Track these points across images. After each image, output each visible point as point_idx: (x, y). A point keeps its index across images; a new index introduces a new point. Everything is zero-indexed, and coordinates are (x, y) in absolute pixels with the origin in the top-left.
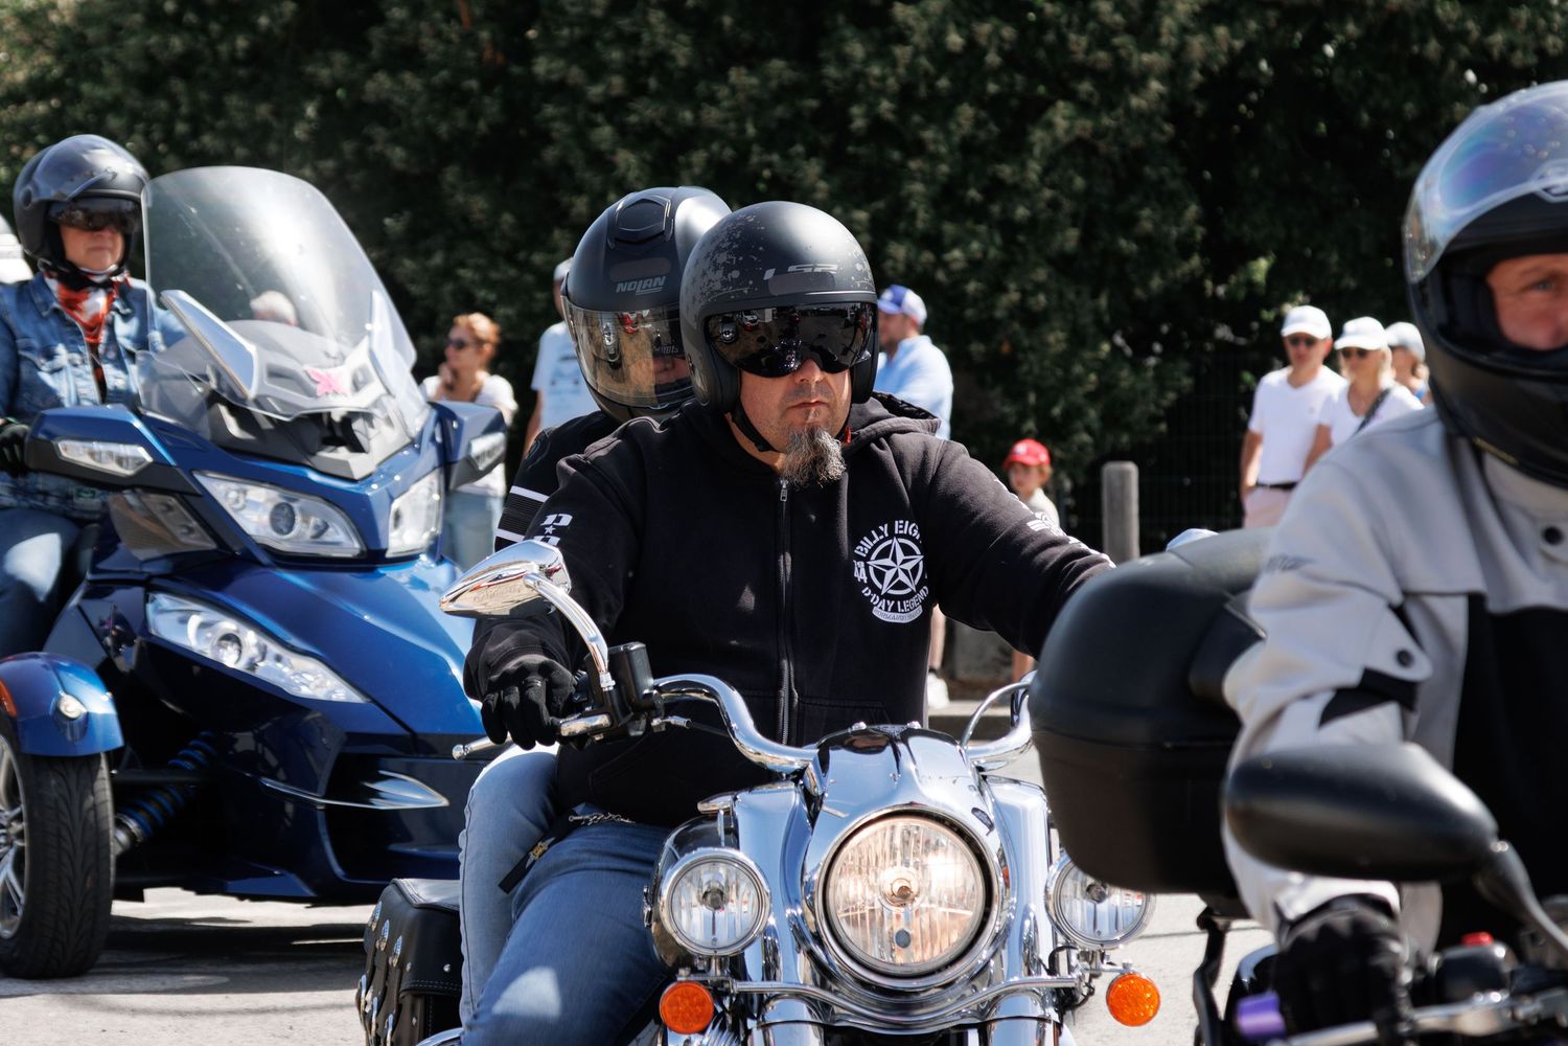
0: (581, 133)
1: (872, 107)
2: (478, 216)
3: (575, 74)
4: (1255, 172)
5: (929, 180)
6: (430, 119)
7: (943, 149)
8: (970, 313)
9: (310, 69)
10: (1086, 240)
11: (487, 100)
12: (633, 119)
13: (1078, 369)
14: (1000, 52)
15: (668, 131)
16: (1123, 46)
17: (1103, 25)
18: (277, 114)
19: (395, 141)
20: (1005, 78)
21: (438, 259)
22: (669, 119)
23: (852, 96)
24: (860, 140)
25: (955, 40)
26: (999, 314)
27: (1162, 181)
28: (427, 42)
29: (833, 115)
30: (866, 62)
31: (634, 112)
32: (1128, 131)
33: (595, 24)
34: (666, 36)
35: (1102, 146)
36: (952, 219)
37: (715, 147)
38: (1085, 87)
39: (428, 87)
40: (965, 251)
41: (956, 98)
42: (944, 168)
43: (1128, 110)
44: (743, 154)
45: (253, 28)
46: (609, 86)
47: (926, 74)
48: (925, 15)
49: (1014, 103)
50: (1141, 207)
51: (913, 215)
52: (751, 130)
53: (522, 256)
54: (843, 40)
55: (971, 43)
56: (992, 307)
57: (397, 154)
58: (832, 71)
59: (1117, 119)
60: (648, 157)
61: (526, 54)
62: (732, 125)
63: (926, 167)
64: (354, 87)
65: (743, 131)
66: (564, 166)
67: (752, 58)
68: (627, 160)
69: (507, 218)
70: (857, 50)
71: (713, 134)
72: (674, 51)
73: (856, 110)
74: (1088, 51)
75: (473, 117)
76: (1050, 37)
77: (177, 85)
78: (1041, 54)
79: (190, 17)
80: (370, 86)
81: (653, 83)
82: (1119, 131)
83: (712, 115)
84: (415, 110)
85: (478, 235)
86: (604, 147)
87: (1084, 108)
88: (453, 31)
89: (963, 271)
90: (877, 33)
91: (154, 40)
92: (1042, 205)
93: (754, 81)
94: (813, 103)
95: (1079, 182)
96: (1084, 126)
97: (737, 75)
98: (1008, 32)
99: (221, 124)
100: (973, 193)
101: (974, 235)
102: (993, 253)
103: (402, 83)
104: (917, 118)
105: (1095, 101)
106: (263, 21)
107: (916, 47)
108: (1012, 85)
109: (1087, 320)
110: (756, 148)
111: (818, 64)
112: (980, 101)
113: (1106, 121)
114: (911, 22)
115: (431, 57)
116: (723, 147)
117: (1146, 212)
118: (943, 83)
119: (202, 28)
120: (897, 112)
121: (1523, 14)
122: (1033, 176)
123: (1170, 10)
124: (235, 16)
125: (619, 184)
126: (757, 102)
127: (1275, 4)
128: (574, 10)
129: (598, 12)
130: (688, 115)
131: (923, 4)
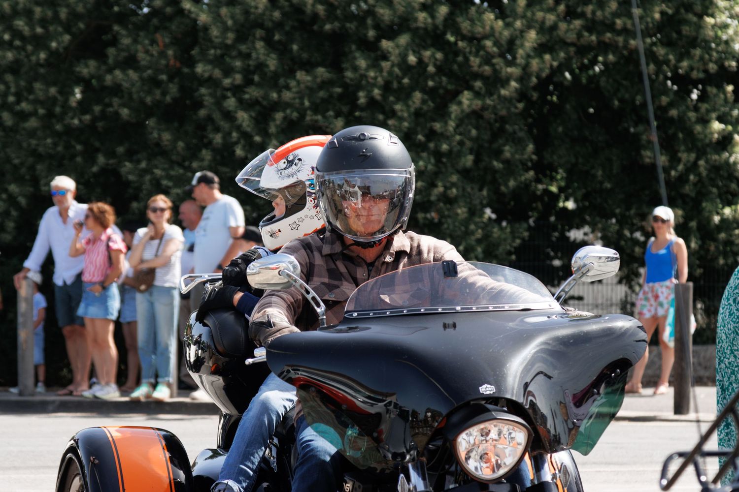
0: (219, 102)
1: (370, 92)
2: (166, 143)
3: (217, 73)
4: (560, 129)
6: (142, 94)
7: (406, 115)
9: (78, 69)
10: (477, 161)
11: (171, 85)
12: (247, 96)
13: (472, 227)
14: (435, 66)
15: (265, 103)
16: (498, 64)
17: (487, 53)
18: (60, 92)
19: (124, 105)
20: (437, 79)
21: (143, 165)
22: (266, 97)
23: (359, 87)
25: (412, 59)
26: (433, 198)
27: (515, 132)
28: (141, 55)
29: (349, 97)
30: (367, 69)
31: (247, 93)
32: (499, 107)
33: (227, 47)
34: (264, 54)
35: (487, 115)
37: (288, 111)
38: (478, 84)
39: (142, 79)
41: (412, 88)
42: (406, 124)
43: (499, 96)
44: (302, 116)
45: (47, 48)
46: (234, 79)
47: (397, 76)
48: (397, 46)
49: (441, 91)
50: (505, 145)
52: (307, 103)
53: (187, 164)
54: (355, 58)
55: (420, 61)
56: (429, 195)
58: (349, 74)
59: (493, 101)
60: (253, 114)
61: (191, 63)
62: (297, 101)
63: (396, 123)
64: (100, 79)
65: (302, 104)
66: (209, 119)
67: (309, 66)
68: (242, 116)
69: (181, 144)
70: (362, 63)
71: (286, 105)
72: (268, 62)
73: (361, 94)
74: (480, 66)
75: (164, 94)
76: (460, 59)
77: (9, 77)
78: (455, 67)
79: (17, 43)
80: (108, 78)
81: (256, 78)
82: (494, 107)
83: (287, 95)
84: (134, 90)
85: (164, 153)
86: (231, 109)
87: (477, 94)
88: (154, 50)
90: (373, 55)
92: (455, 143)
93: (309, 78)
94: (338, 90)
95: (474, 132)
96: (478, 103)
97: (300, 75)
98: (439, 56)
99: (31, 97)
100: (420, 137)
101: (421, 158)
102: (430, 167)
103: (127, 75)
104: (392, 99)
105: (483, 91)
106: (54, 45)
107: (393, 62)
108: (441, 83)
109: (477, 202)
110: (309, 112)
111: (340, 70)
112: (424, 90)
113: (489, 102)
114: (390, 50)
115: (143, 63)
116: (292, 112)
117: (507, 148)
118: (406, 81)
119: (23, 48)
120: (382, 95)
121: (698, 52)
122: (451, 129)
123: (522, 46)
124: (40, 42)
125: (239, 128)
126: (310, 89)
127: (573, 44)
128: (217, 41)
129: (229, 42)
130: (275, 95)
131: (396, 40)
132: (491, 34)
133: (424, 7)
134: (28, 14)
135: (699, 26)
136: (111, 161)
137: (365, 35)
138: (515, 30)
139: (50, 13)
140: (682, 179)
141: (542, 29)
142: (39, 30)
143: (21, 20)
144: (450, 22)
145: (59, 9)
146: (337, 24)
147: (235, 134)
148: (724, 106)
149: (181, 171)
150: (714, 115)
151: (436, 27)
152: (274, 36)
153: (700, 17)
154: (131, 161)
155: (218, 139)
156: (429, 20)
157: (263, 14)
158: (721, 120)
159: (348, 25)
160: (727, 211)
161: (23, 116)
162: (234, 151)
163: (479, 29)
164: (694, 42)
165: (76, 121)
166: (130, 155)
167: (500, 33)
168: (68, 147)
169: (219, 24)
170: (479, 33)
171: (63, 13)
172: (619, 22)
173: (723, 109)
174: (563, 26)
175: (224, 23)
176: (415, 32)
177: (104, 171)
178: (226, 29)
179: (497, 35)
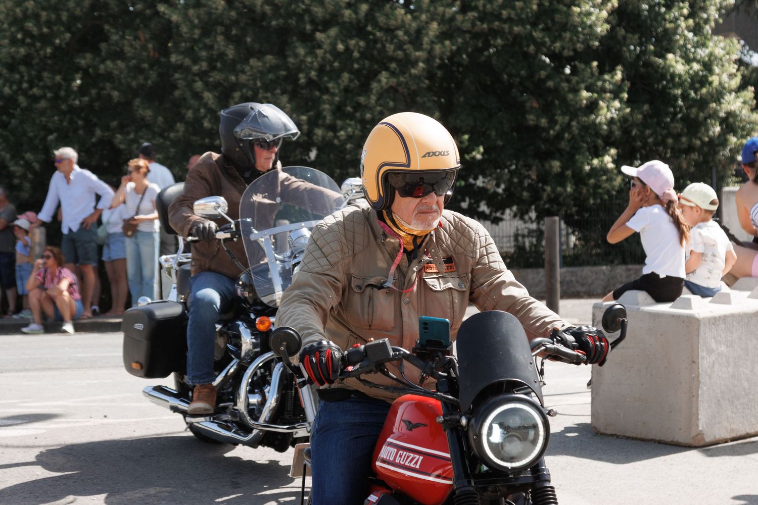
0: (190, 85)
1: (308, 74)
2: (148, 118)
3: (187, 61)
4: (462, 99)
5: (331, 103)
6: (129, 80)
7: (337, 91)
8: (348, 156)
9: (78, 60)
11: (151, 72)
12: (211, 79)
14: (359, 52)
15: (225, 84)
16: (408, 49)
17: (400, 40)
18: (64, 79)
19: (114, 89)
20: (361, 62)
21: (132, 136)
23: (299, 70)
24: (303, 88)
25: (341, 47)
27: (424, 103)
28: (127, 49)
29: (292, 78)
30: (306, 55)
31: (212, 77)
32: (410, 83)
33: (195, 41)
34: (224, 46)
35: (400, 89)
36: (341, 118)
37: (244, 91)
38: (393, 65)
39: (128, 67)
40: (345, 132)
41: (341, 70)
42: (337, 99)
43: (410, 75)
44: (256, 94)
45: (53, 44)
46: (201, 66)
47: (329, 61)
48: (329, 37)
49: (365, 72)
51: (325, 118)
52: (259, 84)
53: (166, 134)
54: (296, 47)
55: (347, 49)
56: (357, 154)
57: (115, 94)
58: (291, 60)
59: (406, 78)
60: (217, 94)
61: (166, 53)
62: (251, 82)
63: (330, 98)
64: (96, 68)
65: (255, 84)
66: (183, 98)
67: (260, 54)
68: (208, 96)
69: (160, 119)
71: (244, 85)
72: (227, 52)
73: (301, 75)
74: (394, 51)
75: (146, 79)
76: (379, 46)
77: (22, 68)
79: (28, 40)
80: (102, 67)
81: (219, 65)
82: (407, 83)
83: (243, 78)
84: (122, 76)
85: (148, 126)
86: (198, 90)
87: (393, 74)
88: (137, 44)
89: (345, 140)
90: (309, 44)
91: (13, 50)
92: (376, 113)
93: (260, 64)
94: (283, 73)
95: (391, 104)
96: (393, 81)
97: (253, 62)
98: (362, 44)
99: (41, 84)
100: (349, 109)
101: (350, 125)
102: (357, 132)
103: (116, 65)
104: (326, 79)
105: (397, 71)
106: (57, 41)
107: (325, 50)
108: (364, 65)
110: (261, 91)
111: (285, 57)
112: (351, 72)
113: (402, 79)
114: (323, 40)
115: (129, 55)
116: (247, 91)
118: (336, 64)
119: (33, 45)
120: (317, 76)
121: (567, 35)
122: (373, 102)
123: (427, 34)
124: (46, 40)
125: (205, 105)
126: (261, 72)
127: (468, 32)
128: (187, 36)
129: (196, 37)
130: (233, 78)
131: (327, 33)
132: (402, 26)
133: (349, 5)
134: (37, 17)
135: (569, 14)
136: (106, 134)
137: (304, 29)
138: (422, 22)
139: (53, 16)
140: (559, 137)
141: (442, 21)
142: (45, 30)
143: (30, 22)
144: (370, 17)
145: (61, 13)
146: (281, 21)
147: (202, 110)
148: (591, 78)
149: (161, 140)
150: (583, 86)
151: (359, 21)
152: (231, 31)
153: (569, 7)
154: (121, 133)
155: (190, 114)
156: (354, 16)
157: (222, 14)
158: (588, 89)
159: (290, 21)
160: (596, 162)
161: (35, 99)
162: (203, 124)
163: (393, 22)
164: (564, 27)
165: (77, 102)
166: (122, 128)
167: (410, 25)
168: (71, 122)
169: (188, 23)
170: (393, 25)
171: (64, 16)
172: (505, 13)
173: (590, 81)
174: (459, 18)
175: (191, 22)
176: (342, 25)
177: (101, 141)
178: (193, 26)
179: (407, 26)
